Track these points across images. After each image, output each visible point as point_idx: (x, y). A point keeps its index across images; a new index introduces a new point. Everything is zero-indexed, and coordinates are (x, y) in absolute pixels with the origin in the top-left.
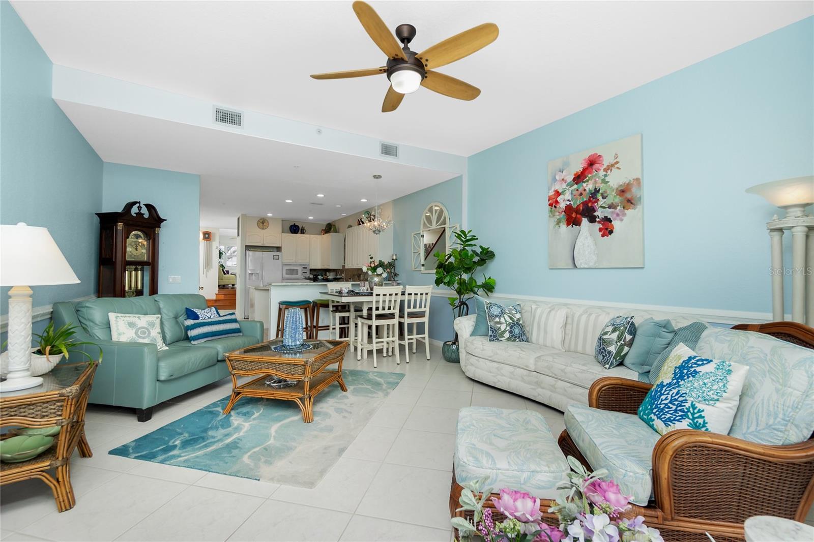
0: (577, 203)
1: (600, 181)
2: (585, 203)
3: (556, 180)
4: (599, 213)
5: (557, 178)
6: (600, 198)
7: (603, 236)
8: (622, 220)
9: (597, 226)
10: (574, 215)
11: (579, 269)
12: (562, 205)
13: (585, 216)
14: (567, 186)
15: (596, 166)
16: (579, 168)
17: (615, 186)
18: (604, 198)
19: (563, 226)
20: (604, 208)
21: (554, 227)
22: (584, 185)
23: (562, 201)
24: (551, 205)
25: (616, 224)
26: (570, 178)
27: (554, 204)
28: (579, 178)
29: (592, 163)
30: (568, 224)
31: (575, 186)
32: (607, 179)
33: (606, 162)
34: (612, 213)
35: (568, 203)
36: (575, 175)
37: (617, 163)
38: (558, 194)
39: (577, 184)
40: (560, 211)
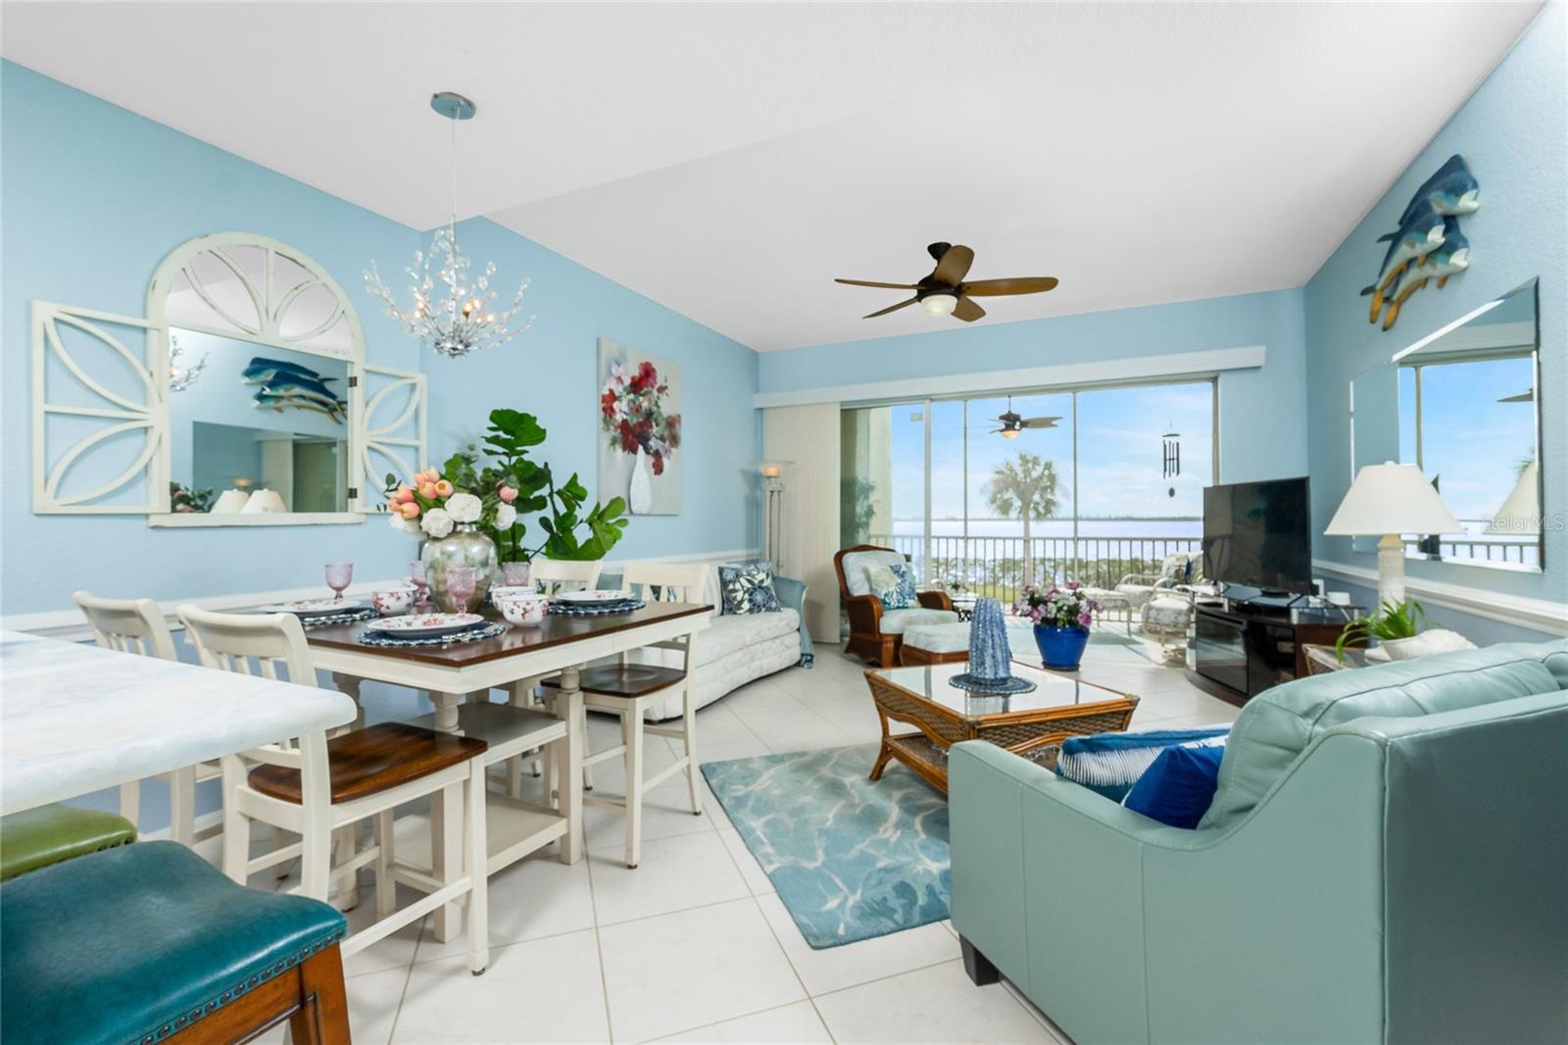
0: (634, 421)
1: (653, 402)
2: (640, 424)
3: (611, 374)
4: (653, 443)
5: (614, 372)
6: (654, 424)
7: (656, 473)
8: (669, 458)
9: (652, 460)
10: (630, 437)
11: (637, 515)
12: (619, 417)
13: (642, 444)
14: (625, 389)
15: (651, 380)
16: (636, 372)
17: (665, 416)
18: (657, 425)
19: (619, 450)
20: (657, 438)
21: (609, 449)
22: (641, 399)
23: (617, 410)
24: (604, 409)
25: (665, 460)
26: (627, 382)
27: (609, 411)
28: (637, 386)
29: (647, 373)
30: (624, 450)
31: (632, 396)
32: (660, 403)
33: (660, 381)
34: (663, 446)
35: (625, 417)
36: (633, 378)
37: (666, 388)
38: (612, 397)
39: (634, 392)
40: (616, 424)
